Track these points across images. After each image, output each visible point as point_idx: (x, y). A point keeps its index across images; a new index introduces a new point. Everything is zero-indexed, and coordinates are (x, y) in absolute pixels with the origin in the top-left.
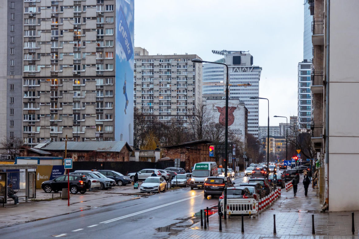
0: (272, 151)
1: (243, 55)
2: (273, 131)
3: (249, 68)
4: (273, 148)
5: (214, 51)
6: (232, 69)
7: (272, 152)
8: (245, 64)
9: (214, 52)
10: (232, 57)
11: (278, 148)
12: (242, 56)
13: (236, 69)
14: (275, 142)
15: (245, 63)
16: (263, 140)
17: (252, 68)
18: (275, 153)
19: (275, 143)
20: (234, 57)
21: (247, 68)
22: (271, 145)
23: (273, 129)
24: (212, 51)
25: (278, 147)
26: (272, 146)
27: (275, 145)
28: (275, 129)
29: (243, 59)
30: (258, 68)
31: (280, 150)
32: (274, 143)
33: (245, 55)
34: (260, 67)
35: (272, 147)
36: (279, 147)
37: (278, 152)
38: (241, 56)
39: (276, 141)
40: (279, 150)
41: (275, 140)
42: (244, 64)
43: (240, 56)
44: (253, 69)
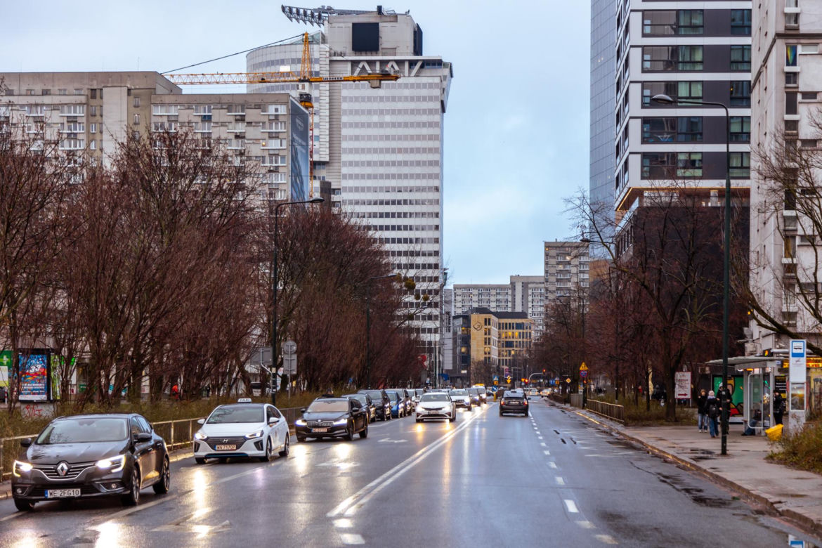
0: (489, 353)
1: (388, 19)
2: (493, 298)
3: (407, 65)
4: (493, 347)
5: (290, 9)
6: (349, 66)
7: (489, 358)
8: (391, 51)
9: (289, 12)
10: (351, 25)
11: (507, 347)
12: (384, 24)
13: (364, 67)
14: (499, 328)
15: (395, 49)
16: (464, 323)
17: (419, 64)
18: (499, 360)
19: (497, 330)
20: (354, 25)
21: (400, 63)
22: (487, 336)
23: (493, 292)
24: (283, 9)
25: (507, 342)
26: (489, 339)
27: (499, 338)
28: (499, 294)
29: (388, 35)
30: (438, 63)
31: (513, 353)
32: (494, 330)
33: (392, 19)
34: (444, 60)
35: (489, 343)
36: (509, 344)
37: (508, 358)
38: (380, 24)
39: (500, 326)
40: (510, 351)
41: (499, 324)
42: (389, 51)
43: (378, 24)
44: (422, 67)
